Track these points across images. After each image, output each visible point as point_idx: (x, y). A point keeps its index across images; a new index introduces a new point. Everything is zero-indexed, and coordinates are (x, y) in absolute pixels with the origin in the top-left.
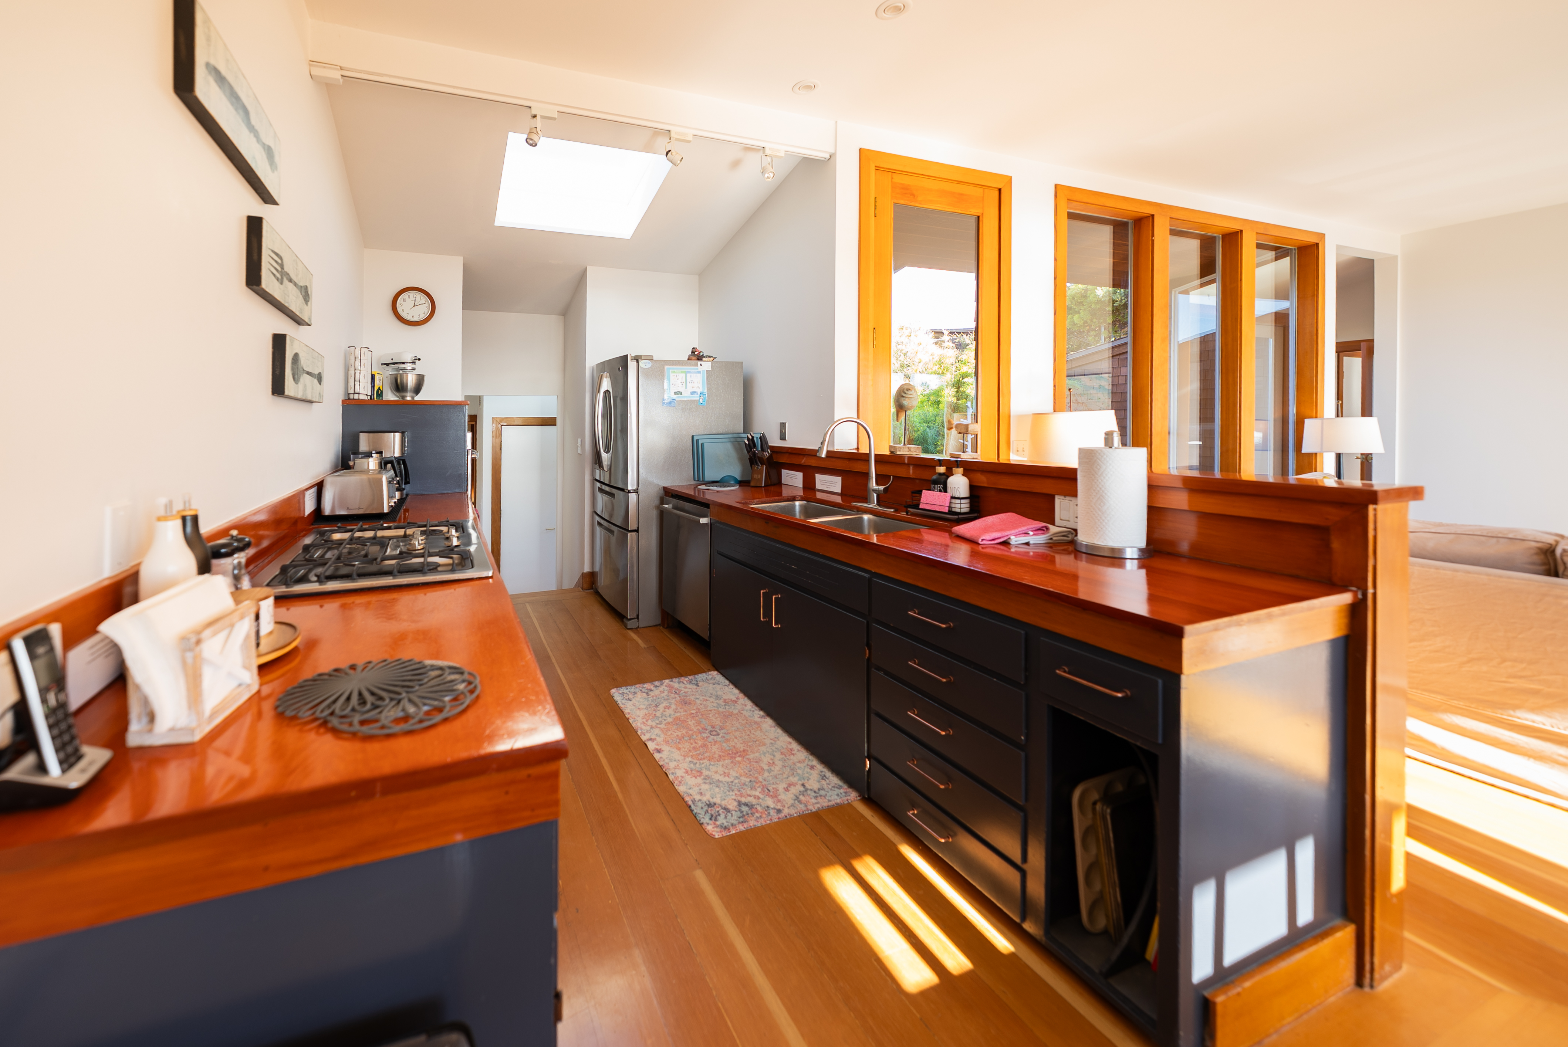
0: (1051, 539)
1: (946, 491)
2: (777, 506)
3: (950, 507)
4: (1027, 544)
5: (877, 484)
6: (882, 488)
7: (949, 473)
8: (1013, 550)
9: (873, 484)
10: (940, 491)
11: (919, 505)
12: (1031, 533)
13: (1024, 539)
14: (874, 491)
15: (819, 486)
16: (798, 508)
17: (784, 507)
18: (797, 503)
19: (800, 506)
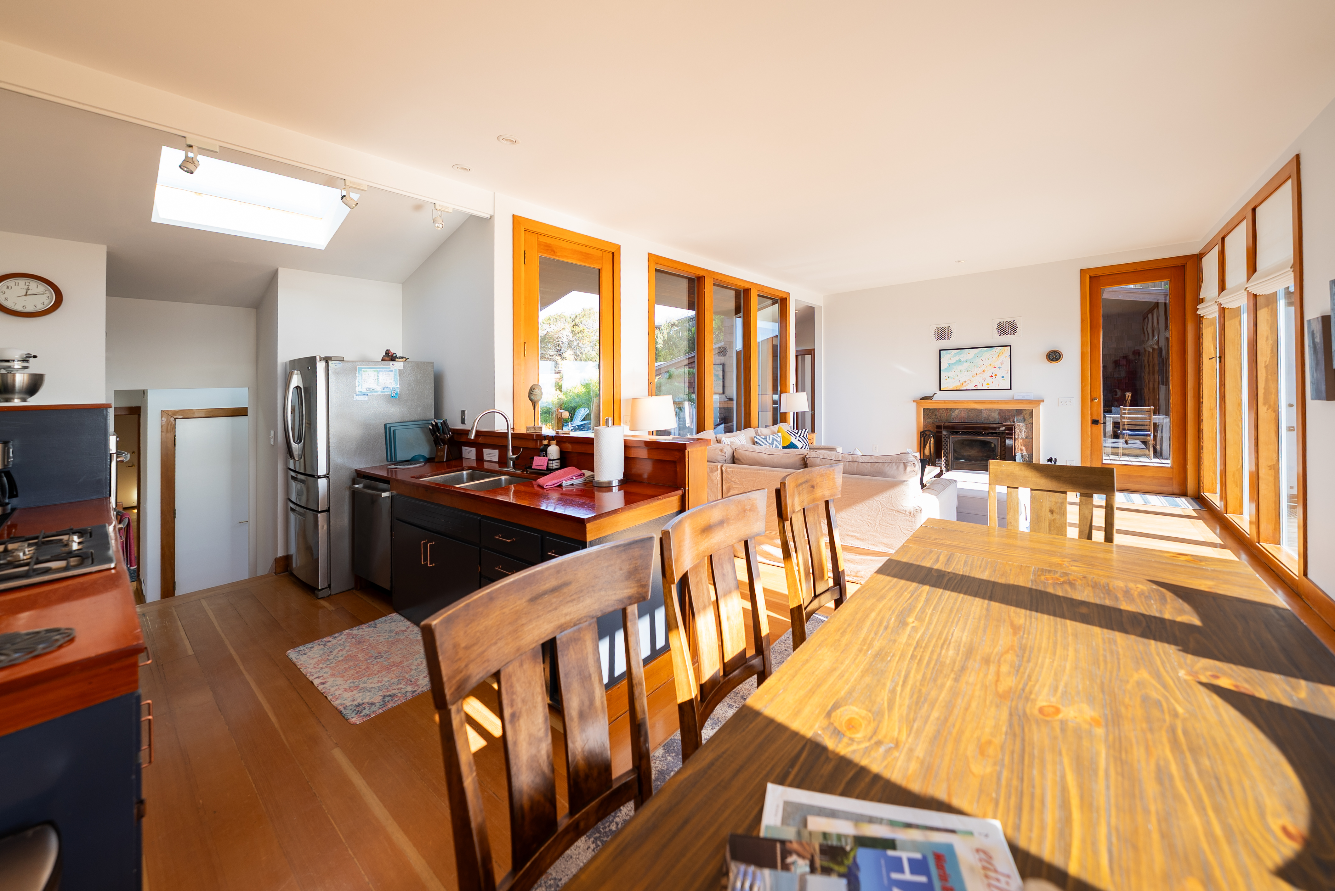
0: (586, 480)
1: (547, 457)
2: (448, 476)
3: (548, 466)
4: (572, 485)
5: (513, 454)
6: (515, 456)
8: (564, 489)
9: (510, 454)
10: (544, 456)
11: (532, 467)
12: (574, 478)
13: (570, 482)
14: (511, 459)
15: (486, 458)
16: (465, 476)
17: (454, 476)
18: (465, 472)
19: (467, 474)
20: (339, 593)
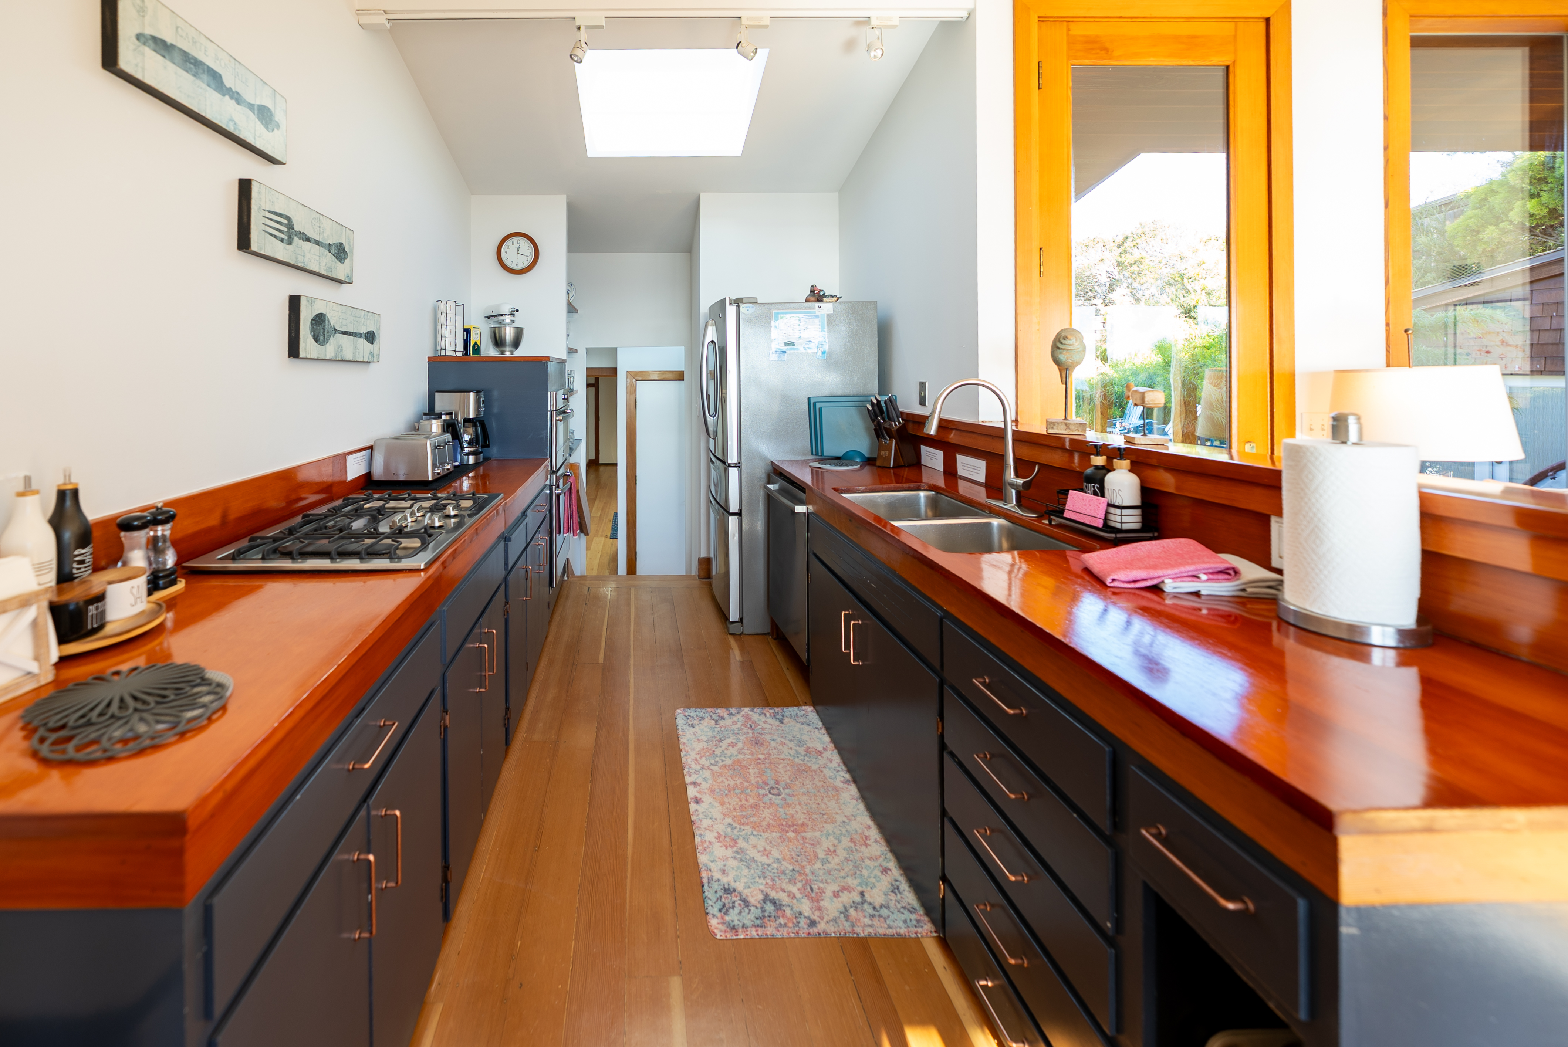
0: (1244, 590)
1: (1103, 496)
2: (893, 496)
3: (1106, 519)
4: (1197, 594)
5: (1017, 475)
6: (1020, 481)
7: (1108, 468)
8: (1168, 602)
9: (1010, 475)
10: (1095, 494)
11: (1062, 511)
12: (1204, 577)
13: (1191, 586)
14: (1012, 485)
15: (961, 471)
16: (923, 501)
17: (904, 499)
18: (922, 494)
19: (927, 497)
20: (752, 634)
